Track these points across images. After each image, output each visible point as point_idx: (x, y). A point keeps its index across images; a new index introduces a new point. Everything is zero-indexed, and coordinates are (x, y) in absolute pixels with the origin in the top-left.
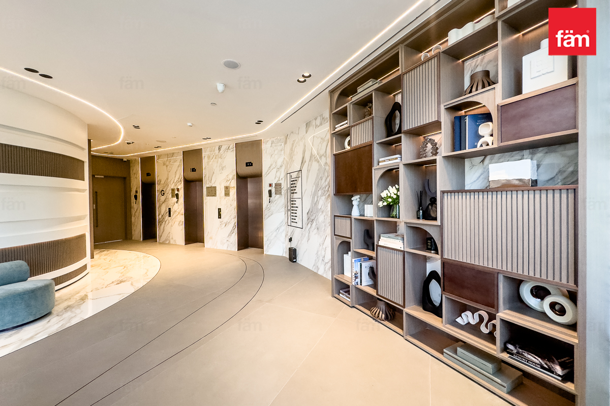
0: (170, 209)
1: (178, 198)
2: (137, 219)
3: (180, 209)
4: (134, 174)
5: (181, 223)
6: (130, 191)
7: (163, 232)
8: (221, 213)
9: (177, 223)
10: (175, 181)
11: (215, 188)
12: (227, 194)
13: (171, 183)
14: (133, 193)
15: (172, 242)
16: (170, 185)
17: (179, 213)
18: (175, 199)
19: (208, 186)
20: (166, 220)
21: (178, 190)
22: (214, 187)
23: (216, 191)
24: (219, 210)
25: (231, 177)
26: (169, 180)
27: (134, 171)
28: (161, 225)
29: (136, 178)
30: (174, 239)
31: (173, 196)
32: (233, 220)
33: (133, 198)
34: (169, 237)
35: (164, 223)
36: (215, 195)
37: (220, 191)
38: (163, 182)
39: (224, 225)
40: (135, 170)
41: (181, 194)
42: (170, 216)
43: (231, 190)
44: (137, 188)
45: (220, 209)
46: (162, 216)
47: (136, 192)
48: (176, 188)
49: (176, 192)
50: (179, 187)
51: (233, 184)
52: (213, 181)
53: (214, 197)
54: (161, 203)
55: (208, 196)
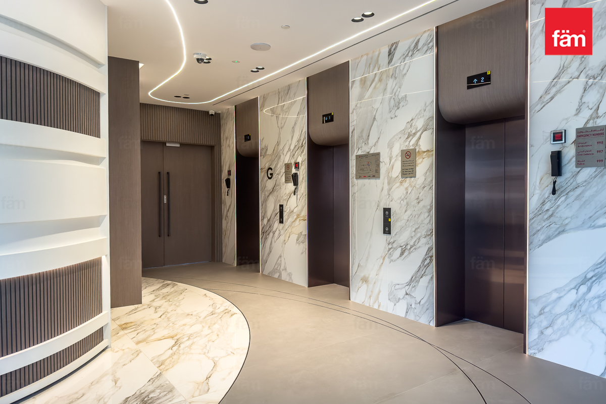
0: (281, 206)
1: (296, 183)
2: (229, 223)
3: (300, 208)
4: (227, 138)
5: (301, 239)
6: (221, 171)
7: (269, 254)
8: (392, 220)
9: (294, 237)
10: (292, 148)
11: (377, 156)
12: (408, 171)
13: (285, 152)
14: (224, 176)
15: (284, 277)
16: (282, 157)
17: (298, 216)
18: (291, 186)
19: (360, 153)
20: (274, 229)
21: (297, 165)
22: (374, 155)
23: (378, 166)
24: (387, 213)
25: (420, 124)
26: (281, 147)
27: (226, 134)
28: (266, 238)
29: (229, 146)
30: (289, 270)
31: (287, 181)
32: (423, 241)
33: (224, 184)
34: (280, 265)
35: (271, 234)
36: (376, 175)
37: (391, 165)
38: (270, 152)
39: (399, 251)
40: (227, 130)
41: (303, 174)
42: (281, 222)
43: (419, 160)
44: (229, 167)
45: (389, 210)
46: (269, 221)
47: (229, 173)
48: (293, 162)
49: (294, 171)
50: (299, 160)
51: (427, 142)
52: (372, 141)
53: (373, 181)
54: (267, 194)
55: (359, 177)
